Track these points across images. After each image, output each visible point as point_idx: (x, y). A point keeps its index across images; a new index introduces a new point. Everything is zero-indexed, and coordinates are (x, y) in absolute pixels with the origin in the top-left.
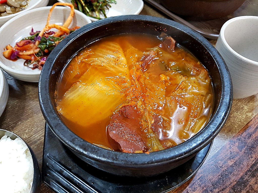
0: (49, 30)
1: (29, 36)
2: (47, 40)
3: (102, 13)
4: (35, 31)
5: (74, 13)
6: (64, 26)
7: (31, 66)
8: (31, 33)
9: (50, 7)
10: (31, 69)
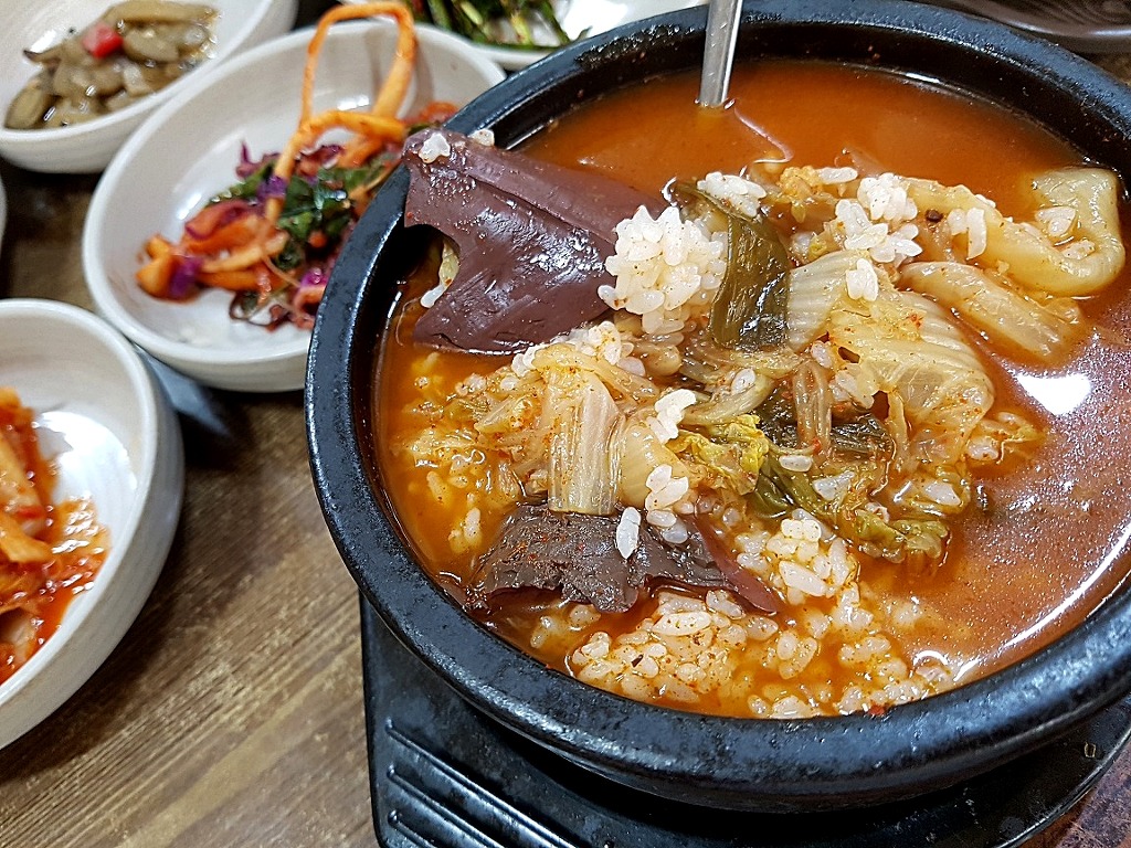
0: (315, 138)
1: (236, 181)
2: (311, 191)
3: (539, 17)
4: (255, 157)
5: (416, 44)
6: (377, 109)
7: (262, 316)
8: (242, 169)
9: (307, 35)
10: (263, 332)
